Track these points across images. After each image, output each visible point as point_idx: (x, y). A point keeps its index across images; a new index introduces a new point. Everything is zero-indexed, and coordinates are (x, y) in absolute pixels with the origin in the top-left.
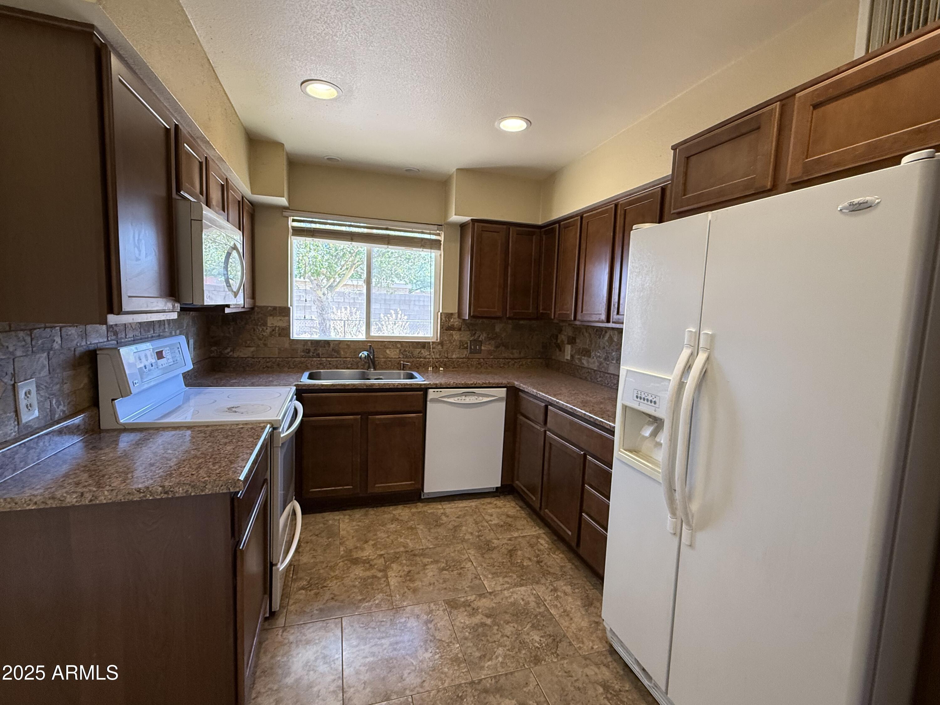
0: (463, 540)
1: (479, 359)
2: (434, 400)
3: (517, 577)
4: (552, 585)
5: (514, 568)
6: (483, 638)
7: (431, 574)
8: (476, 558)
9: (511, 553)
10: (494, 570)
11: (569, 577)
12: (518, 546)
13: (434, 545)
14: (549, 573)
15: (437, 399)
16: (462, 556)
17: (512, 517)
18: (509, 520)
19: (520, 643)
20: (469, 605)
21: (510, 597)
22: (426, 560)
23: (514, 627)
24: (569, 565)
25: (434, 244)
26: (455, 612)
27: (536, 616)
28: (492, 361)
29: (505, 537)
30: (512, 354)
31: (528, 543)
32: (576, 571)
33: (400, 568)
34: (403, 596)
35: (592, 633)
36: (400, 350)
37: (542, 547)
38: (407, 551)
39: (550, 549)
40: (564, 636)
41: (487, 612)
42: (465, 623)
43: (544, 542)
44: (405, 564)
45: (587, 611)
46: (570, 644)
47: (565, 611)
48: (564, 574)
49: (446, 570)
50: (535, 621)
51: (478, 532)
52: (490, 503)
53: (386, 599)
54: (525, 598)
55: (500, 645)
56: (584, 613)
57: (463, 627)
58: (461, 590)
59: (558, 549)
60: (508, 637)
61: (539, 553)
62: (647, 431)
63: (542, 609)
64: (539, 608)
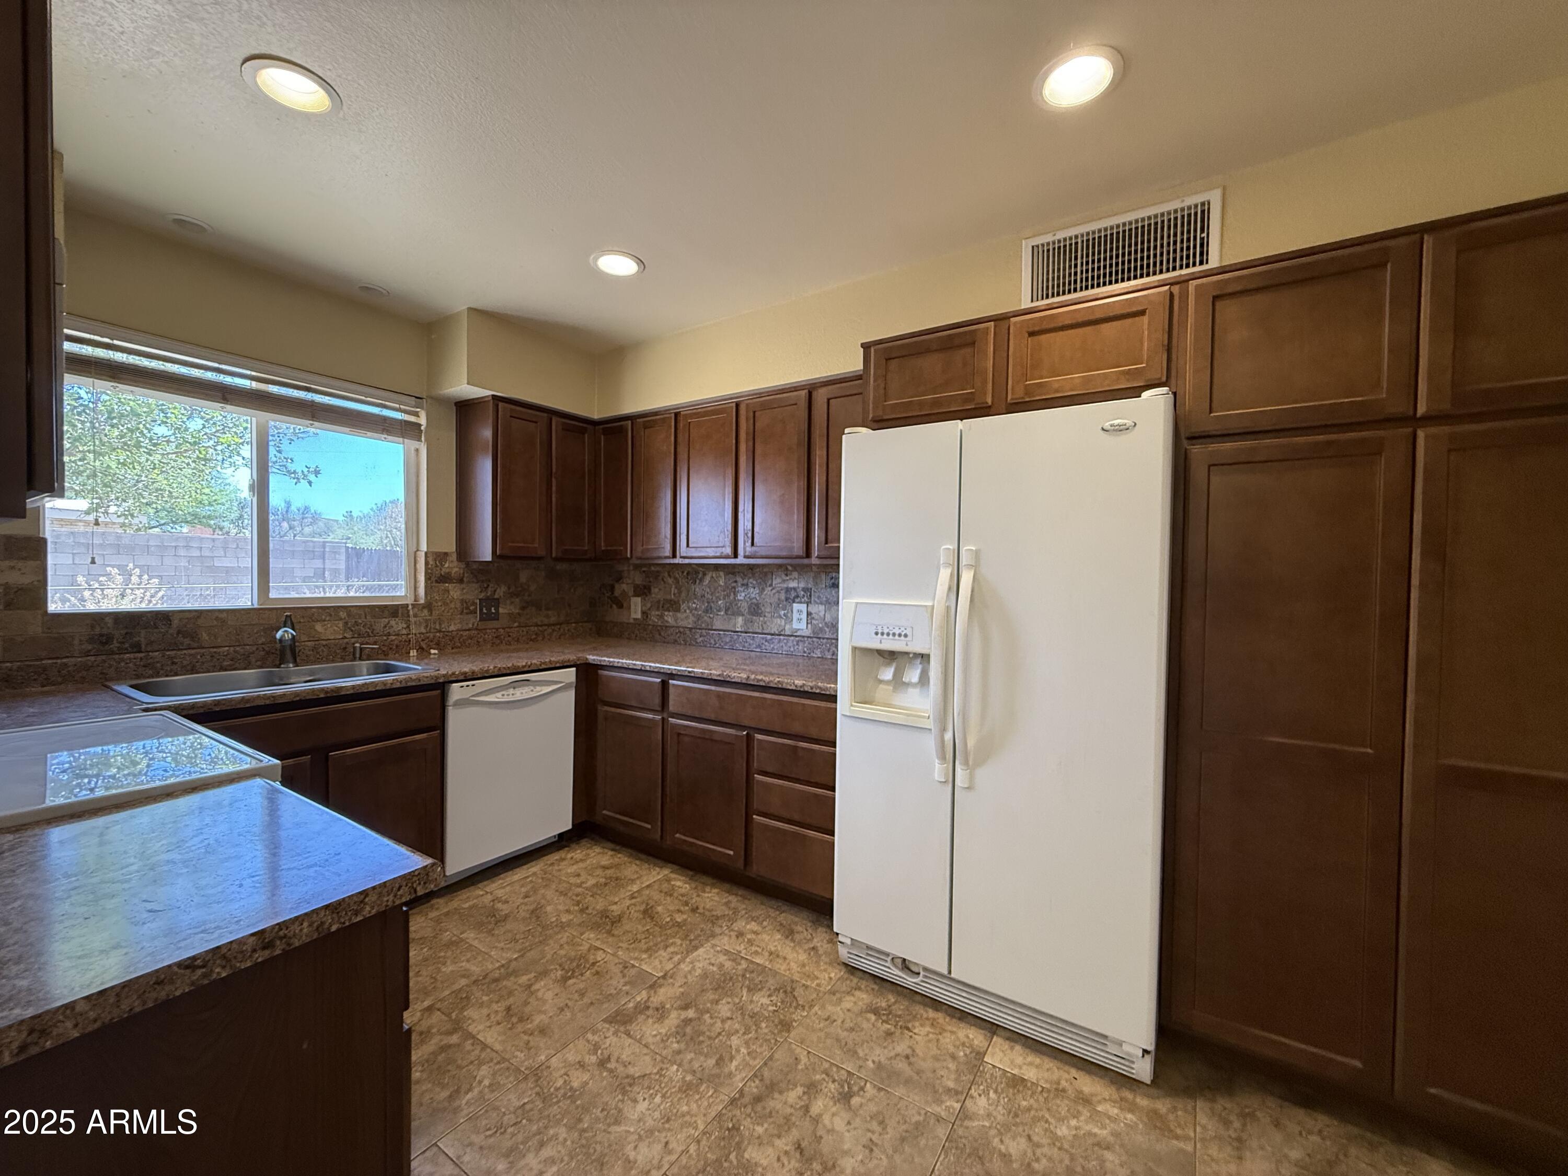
0: (562, 926)
1: (497, 629)
2: (463, 703)
3: (682, 940)
4: (732, 930)
5: (669, 932)
6: (701, 1038)
7: (549, 995)
8: (603, 943)
9: (648, 913)
10: (643, 946)
11: (744, 912)
12: (650, 901)
13: (519, 951)
14: (718, 918)
15: (467, 699)
16: (582, 948)
17: (612, 867)
18: (609, 872)
19: (752, 1017)
20: (648, 1008)
21: (693, 968)
22: (524, 979)
23: (728, 1003)
24: (732, 898)
25: (408, 430)
26: (633, 1027)
27: (743, 976)
28: (518, 632)
29: (622, 896)
30: (547, 616)
31: (661, 892)
32: (746, 902)
33: (485, 1011)
34: (529, 1049)
35: (817, 962)
36: (346, 623)
37: (683, 891)
38: (475, 982)
39: (696, 888)
40: (792, 981)
41: (679, 1002)
42: (660, 1034)
43: (681, 883)
44: (491, 1001)
45: (793, 940)
46: (806, 987)
47: (771, 953)
48: (736, 911)
49: (570, 978)
50: (747, 982)
51: (578, 905)
52: (562, 860)
53: (500, 1070)
54: (713, 961)
55: (729, 1035)
56: (792, 945)
57: (662, 1040)
58: (618, 994)
59: (705, 884)
60: (732, 1018)
61: (685, 899)
62: (888, 674)
63: (744, 964)
64: (740, 964)
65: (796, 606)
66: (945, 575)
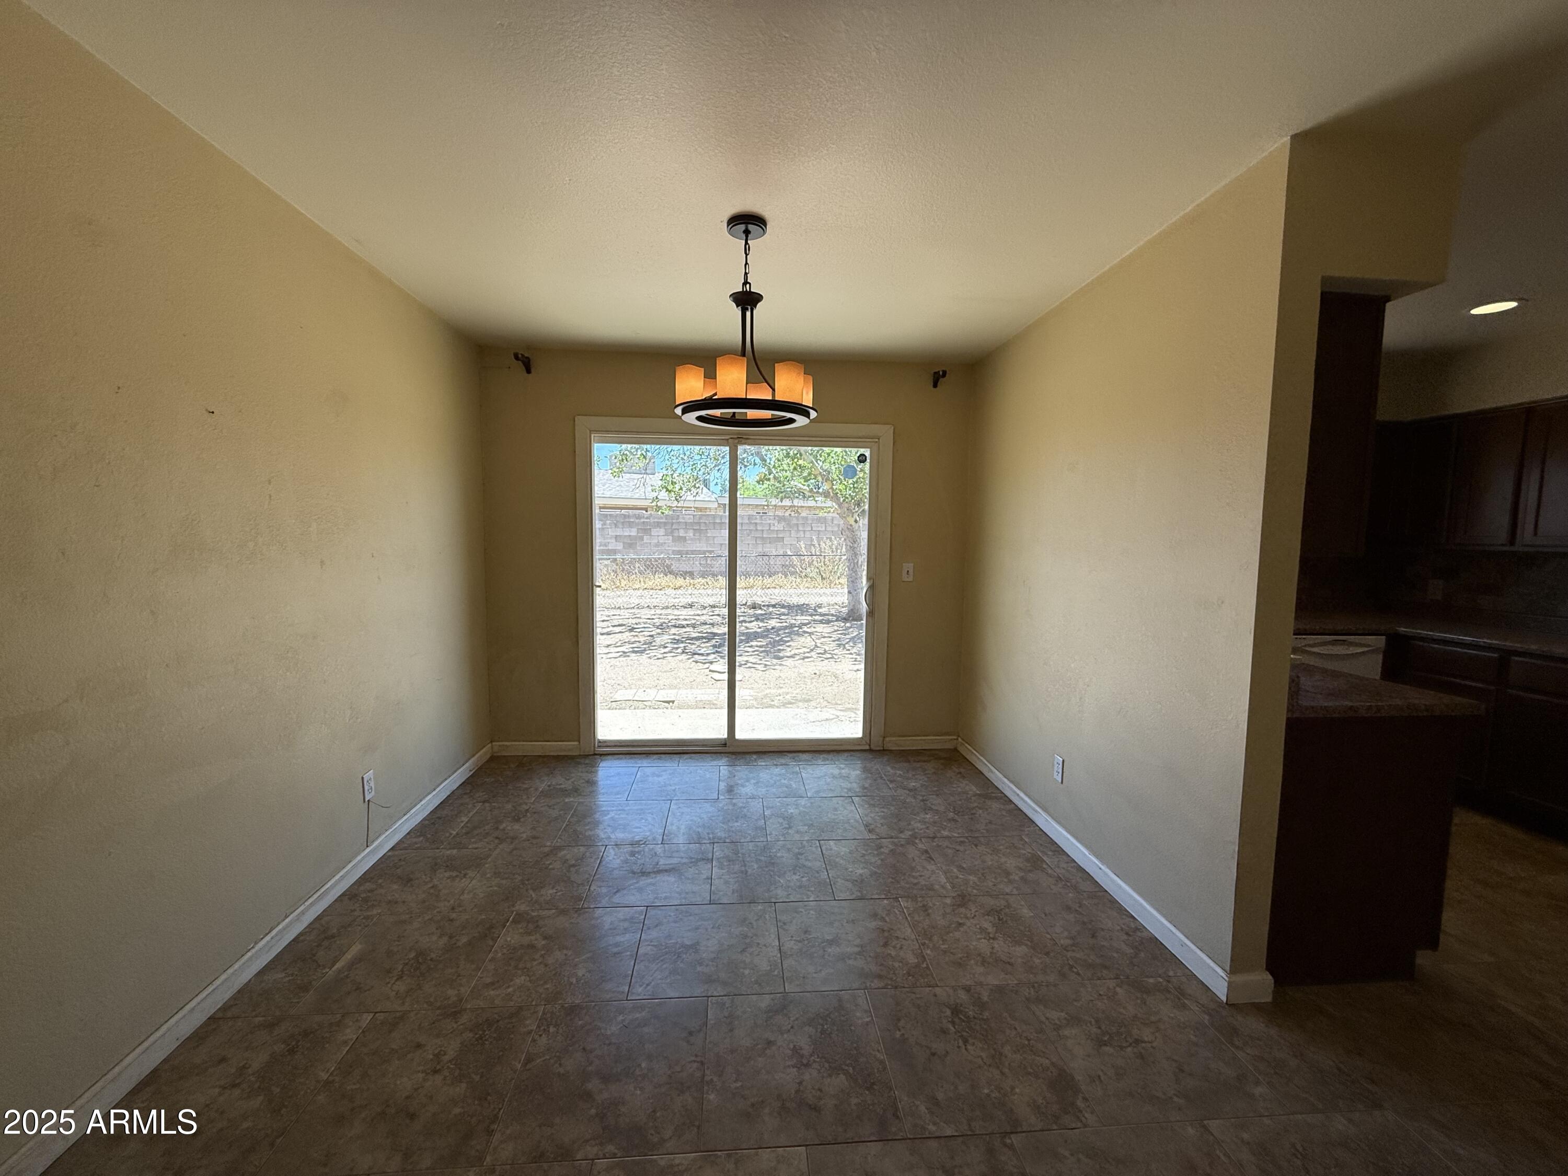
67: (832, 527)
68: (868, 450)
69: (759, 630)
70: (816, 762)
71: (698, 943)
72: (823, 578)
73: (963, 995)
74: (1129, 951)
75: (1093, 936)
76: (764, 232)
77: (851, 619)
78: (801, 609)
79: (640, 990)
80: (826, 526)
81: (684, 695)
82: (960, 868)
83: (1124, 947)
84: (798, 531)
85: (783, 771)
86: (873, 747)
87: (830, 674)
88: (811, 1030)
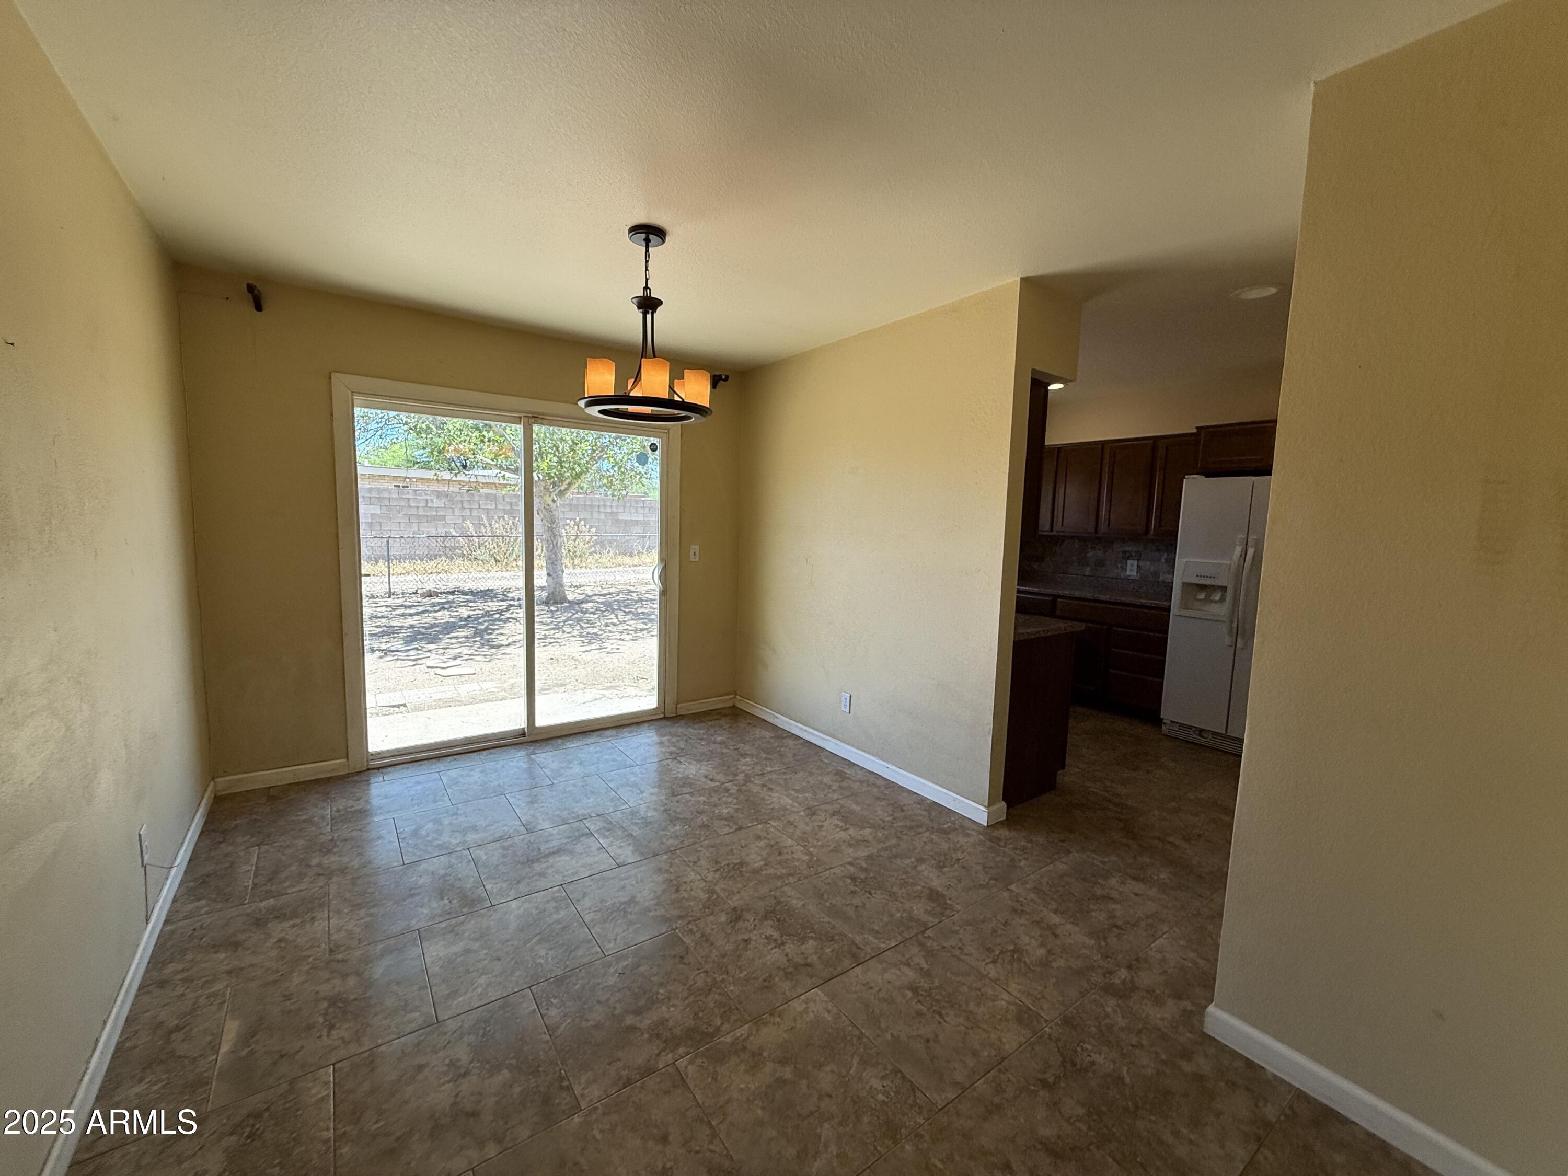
65: (1129, 562)
66: (1238, 550)
67: (504, 505)
68: (658, 440)
69: (452, 620)
70: (622, 736)
71: (634, 897)
72: (497, 561)
73: (852, 869)
74: (925, 813)
75: (902, 811)
76: (664, 241)
77: (552, 602)
78: (487, 594)
79: (612, 945)
80: (496, 504)
81: (411, 697)
82: (797, 791)
83: (923, 813)
84: (463, 508)
85: (598, 748)
86: (667, 715)
87: (566, 657)
88: (770, 922)
